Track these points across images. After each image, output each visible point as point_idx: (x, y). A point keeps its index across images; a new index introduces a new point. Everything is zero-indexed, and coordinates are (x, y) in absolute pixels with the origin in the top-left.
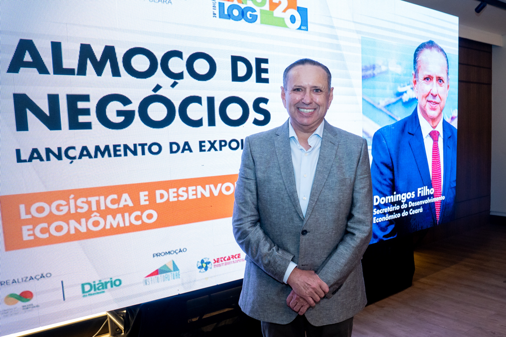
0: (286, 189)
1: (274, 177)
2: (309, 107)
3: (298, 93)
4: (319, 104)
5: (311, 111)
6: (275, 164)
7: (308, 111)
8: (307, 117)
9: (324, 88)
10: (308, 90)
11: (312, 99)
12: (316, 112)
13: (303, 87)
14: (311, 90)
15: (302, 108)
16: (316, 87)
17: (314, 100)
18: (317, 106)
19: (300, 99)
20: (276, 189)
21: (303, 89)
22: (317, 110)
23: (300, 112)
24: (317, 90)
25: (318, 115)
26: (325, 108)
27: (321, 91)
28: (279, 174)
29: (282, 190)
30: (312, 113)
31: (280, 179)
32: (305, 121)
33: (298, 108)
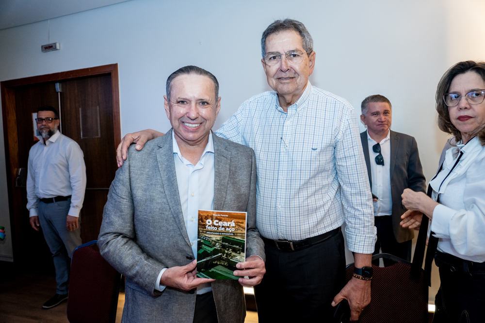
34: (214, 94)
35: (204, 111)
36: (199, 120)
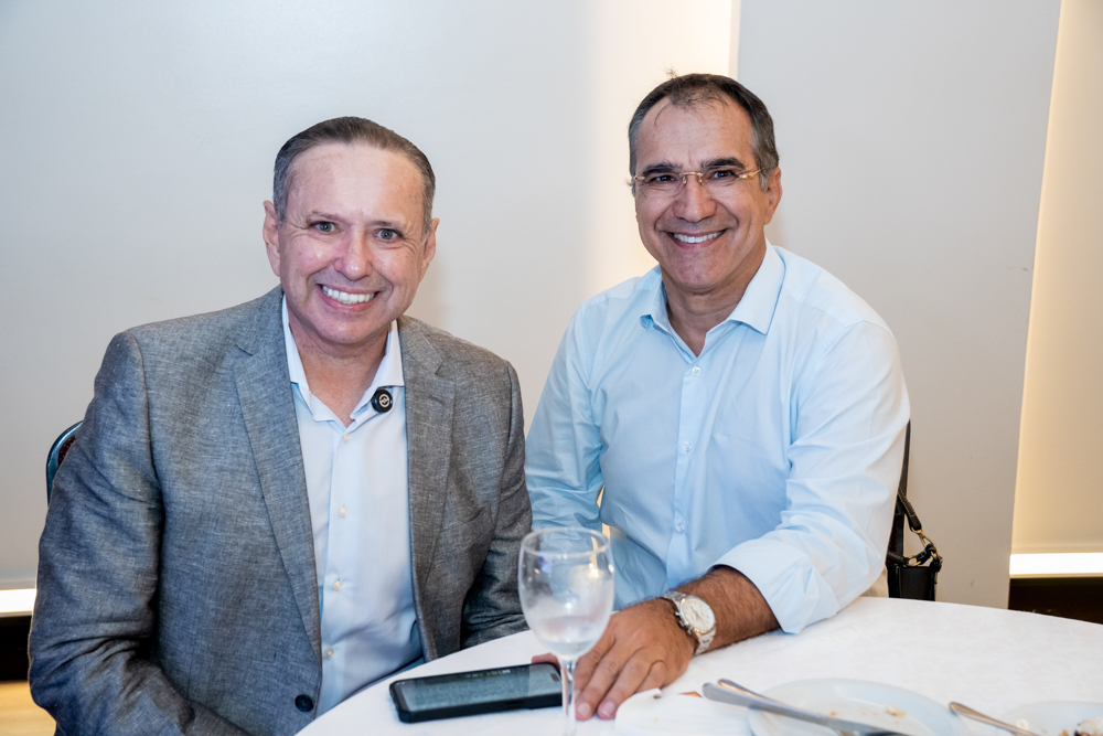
0: (278, 550)
1: (240, 508)
2: (358, 286)
3: (324, 237)
4: (393, 279)
5: (361, 298)
6: (243, 460)
7: (354, 298)
8: (348, 317)
9: (411, 228)
10: (357, 233)
11: (370, 263)
12: (380, 302)
13: (343, 221)
14: (366, 234)
15: (334, 289)
16: (384, 223)
17: (377, 266)
18: (384, 284)
19: (330, 256)
20: (245, 548)
21: (341, 225)
22: (385, 295)
23: (328, 300)
24: (388, 232)
25: (384, 311)
26: (409, 291)
27: (400, 235)
28: (255, 497)
29: (265, 554)
30: (364, 306)
31: (259, 514)
32: (342, 329)
33: (321, 286)
34: (420, 207)
35: (389, 259)
36: (373, 284)
